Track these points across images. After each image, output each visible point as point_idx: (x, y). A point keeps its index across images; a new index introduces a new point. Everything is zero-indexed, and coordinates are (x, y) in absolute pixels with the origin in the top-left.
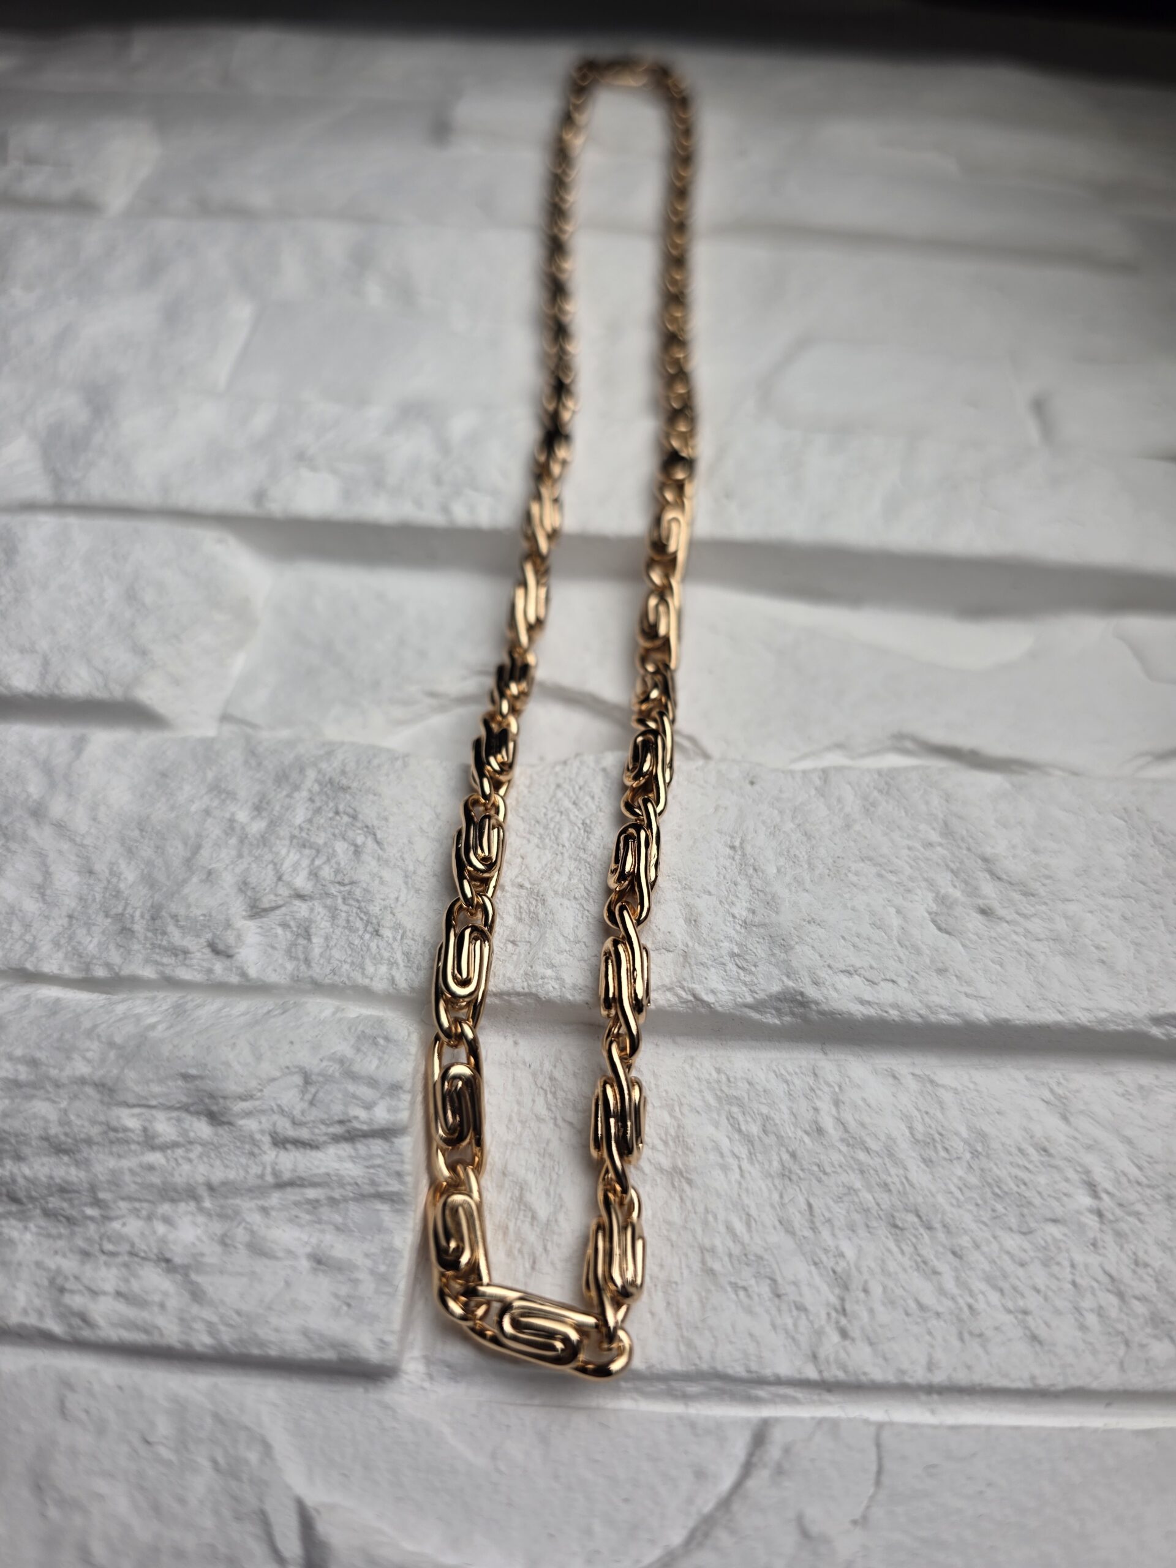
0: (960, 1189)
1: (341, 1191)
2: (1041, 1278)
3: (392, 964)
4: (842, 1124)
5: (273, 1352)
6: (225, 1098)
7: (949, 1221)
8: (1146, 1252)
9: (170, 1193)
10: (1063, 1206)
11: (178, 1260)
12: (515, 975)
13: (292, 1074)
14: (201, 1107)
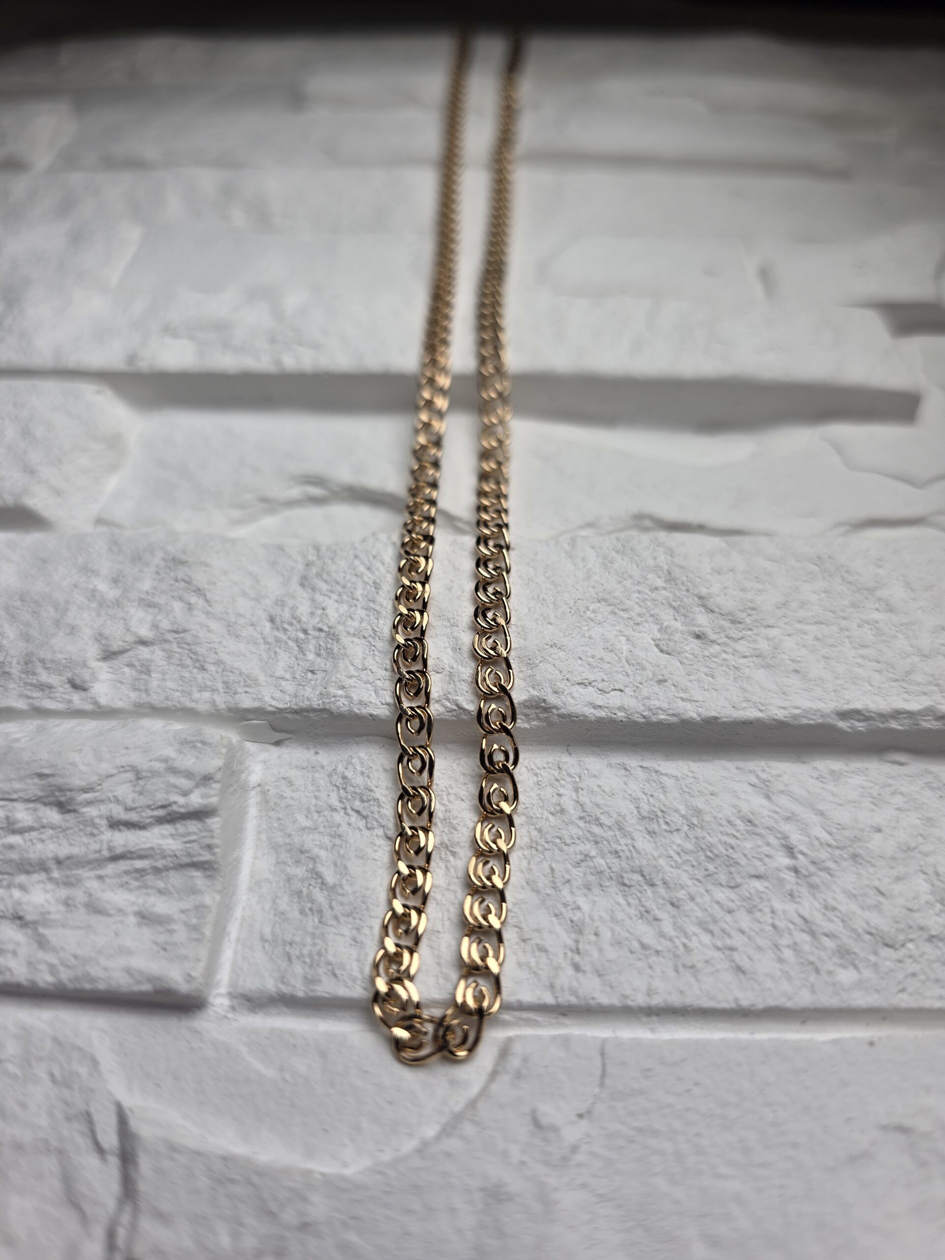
0: (678, 854)
1: (164, 862)
2: (745, 921)
3: (214, 690)
4: (581, 805)
5: (101, 986)
6: (70, 790)
7: (668, 878)
8: (834, 899)
9: (27, 867)
10: (765, 865)
11: (29, 917)
12: (312, 696)
13: (127, 771)
14: (52, 799)
